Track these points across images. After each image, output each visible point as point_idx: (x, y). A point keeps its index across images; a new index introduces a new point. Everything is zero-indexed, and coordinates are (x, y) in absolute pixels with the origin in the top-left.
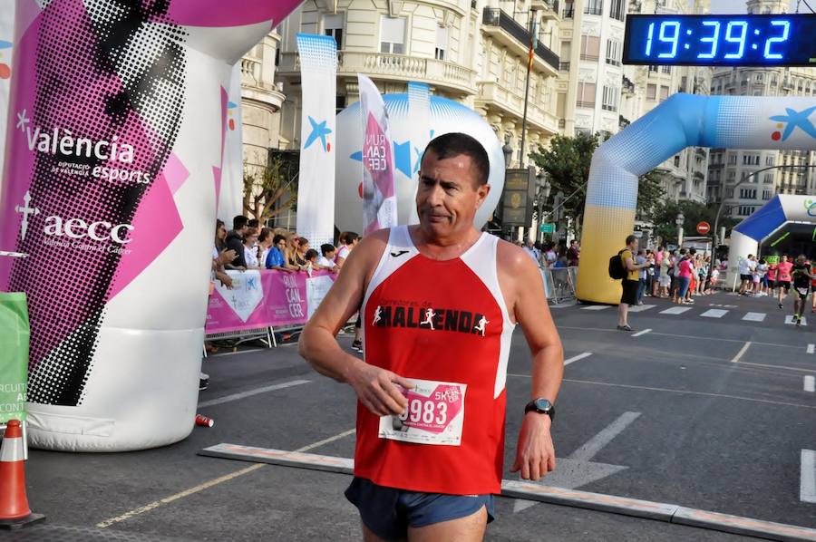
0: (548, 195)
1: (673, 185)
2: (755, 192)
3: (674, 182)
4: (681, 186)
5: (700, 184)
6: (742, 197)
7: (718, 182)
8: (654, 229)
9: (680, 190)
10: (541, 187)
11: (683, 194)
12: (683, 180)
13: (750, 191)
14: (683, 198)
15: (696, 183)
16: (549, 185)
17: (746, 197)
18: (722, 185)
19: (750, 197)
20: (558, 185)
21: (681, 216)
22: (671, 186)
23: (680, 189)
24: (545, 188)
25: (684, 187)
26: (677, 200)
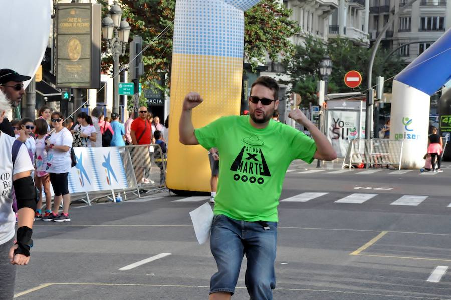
0: (126, 40)
1: (319, 16)
2: (442, 20)
3: (320, 12)
4: (330, 17)
5: (360, 12)
6: (423, 29)
7: (387, 8)
8: (294, 83)
9: (330, 24)
10: (116, 27)
11: (335, 28)
12: (332, 7)
13: (435, 19)
14: (334, 36)
15: (353, 11)
16: (126, 24)
17: (429, 29)
18: (393, 12)
19: (435, 29)
20: (141, 24)
21: (327, 63)
22: (316, 17)
23: (329, 21)
24: (121, 29)
25: (335, 18)
26: (326, 39)
